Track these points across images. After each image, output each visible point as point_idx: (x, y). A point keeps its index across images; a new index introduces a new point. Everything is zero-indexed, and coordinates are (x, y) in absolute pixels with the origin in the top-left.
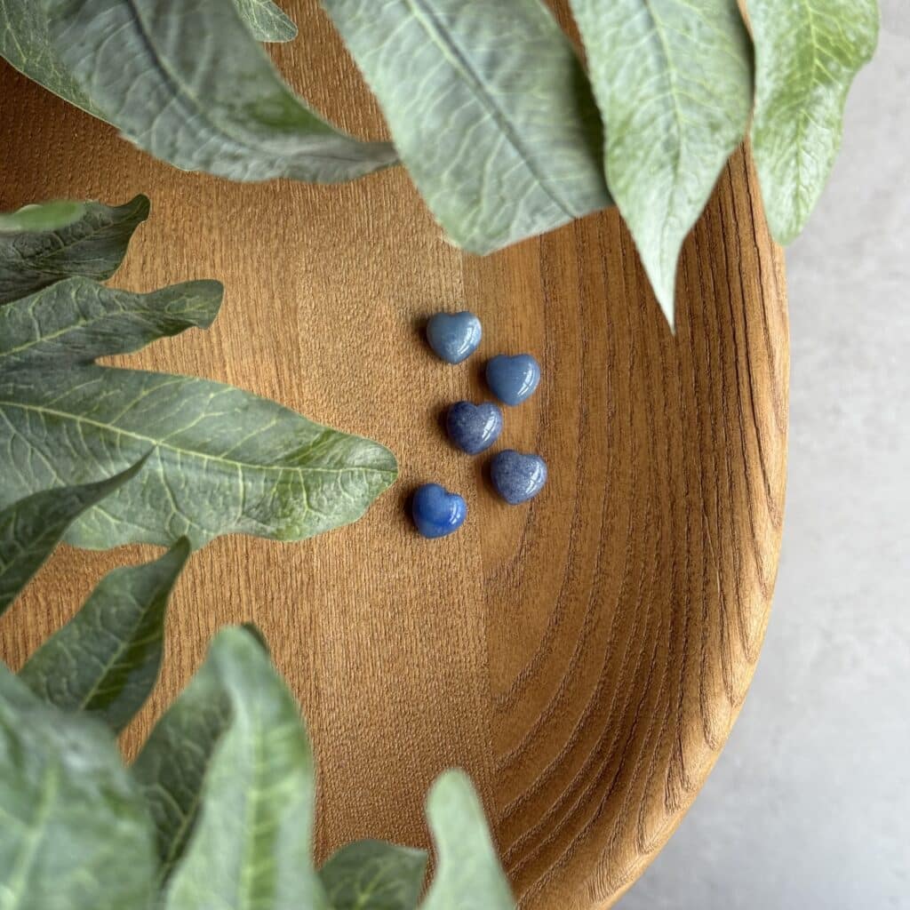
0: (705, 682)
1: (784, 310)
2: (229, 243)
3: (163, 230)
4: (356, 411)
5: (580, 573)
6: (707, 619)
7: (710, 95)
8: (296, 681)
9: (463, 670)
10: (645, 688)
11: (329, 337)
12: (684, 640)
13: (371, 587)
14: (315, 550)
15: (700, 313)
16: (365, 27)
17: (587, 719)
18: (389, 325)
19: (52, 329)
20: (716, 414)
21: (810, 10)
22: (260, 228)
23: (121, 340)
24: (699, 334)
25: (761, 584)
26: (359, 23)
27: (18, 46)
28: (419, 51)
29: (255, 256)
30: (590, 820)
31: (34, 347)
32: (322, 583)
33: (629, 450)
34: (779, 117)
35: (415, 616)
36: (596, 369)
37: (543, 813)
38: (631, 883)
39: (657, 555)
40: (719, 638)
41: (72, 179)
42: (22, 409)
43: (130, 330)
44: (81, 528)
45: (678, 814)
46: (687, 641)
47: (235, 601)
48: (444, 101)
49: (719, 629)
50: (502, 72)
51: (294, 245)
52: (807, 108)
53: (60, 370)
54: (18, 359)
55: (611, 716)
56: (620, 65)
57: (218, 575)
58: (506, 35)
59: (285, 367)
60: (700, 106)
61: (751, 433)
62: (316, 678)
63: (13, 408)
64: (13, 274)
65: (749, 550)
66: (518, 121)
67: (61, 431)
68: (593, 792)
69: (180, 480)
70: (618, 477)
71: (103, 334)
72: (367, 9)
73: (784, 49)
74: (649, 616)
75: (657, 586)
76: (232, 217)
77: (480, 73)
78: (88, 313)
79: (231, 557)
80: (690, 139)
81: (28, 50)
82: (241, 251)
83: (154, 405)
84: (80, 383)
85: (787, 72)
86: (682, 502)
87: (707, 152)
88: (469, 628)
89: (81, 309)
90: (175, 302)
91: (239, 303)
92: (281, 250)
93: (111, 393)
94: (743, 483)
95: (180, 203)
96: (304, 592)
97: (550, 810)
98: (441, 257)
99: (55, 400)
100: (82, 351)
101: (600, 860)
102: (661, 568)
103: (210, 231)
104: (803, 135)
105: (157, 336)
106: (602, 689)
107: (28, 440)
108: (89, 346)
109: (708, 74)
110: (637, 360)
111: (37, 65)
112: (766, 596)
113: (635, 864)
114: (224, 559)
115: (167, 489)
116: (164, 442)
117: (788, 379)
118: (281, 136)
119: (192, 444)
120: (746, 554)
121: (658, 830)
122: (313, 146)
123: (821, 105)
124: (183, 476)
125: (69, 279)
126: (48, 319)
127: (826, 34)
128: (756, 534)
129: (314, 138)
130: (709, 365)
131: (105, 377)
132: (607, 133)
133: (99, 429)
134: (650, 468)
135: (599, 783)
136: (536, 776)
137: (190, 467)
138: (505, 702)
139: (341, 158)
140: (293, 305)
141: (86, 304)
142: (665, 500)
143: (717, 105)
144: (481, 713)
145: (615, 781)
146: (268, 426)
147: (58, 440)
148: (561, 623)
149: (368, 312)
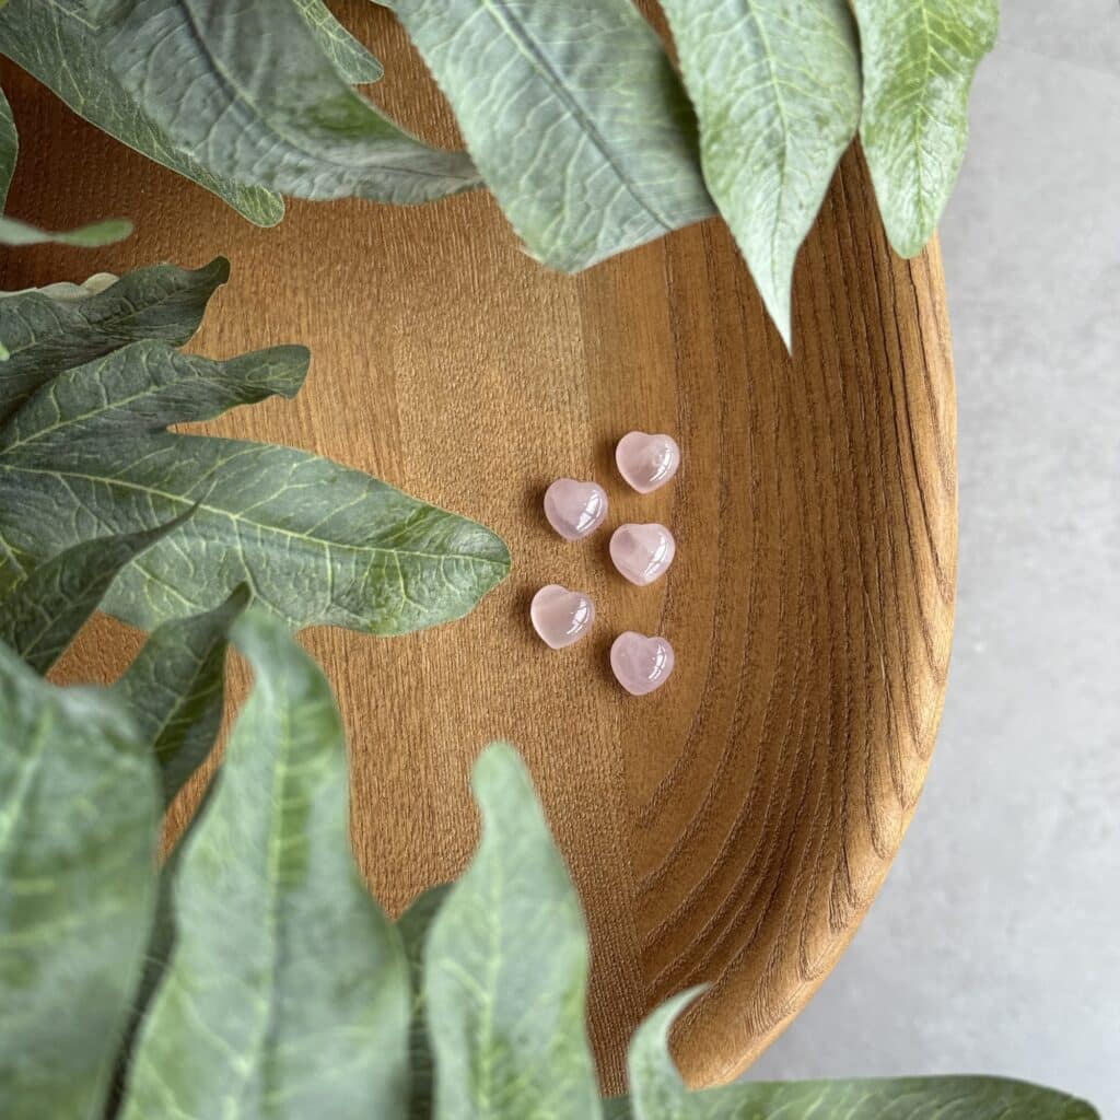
0: (871, 782)
1: (947, 355)
2: (316, 306)
3: (241, 294)
4: (465, 491)
5: (726, 666)
7: (815, 85)
8: (406, 800)
9: (596, 782)
10: (803, 793)
11: (432, 408)
12: (846, 735)
13: (489, 689)
14: (424, 650)
15: (852, 363)
16: (431, 21)
17: (738, 830)
18: (500, 391)
19: (120, 396)
20: (874, 476)
22: (352, 287)
23: (195, 407)
24: (852, 387)
25: (931, 667)
26: (426, 16)
27: (75, 85)
28: (491, 45)
29: (346, 320)
30: (745, 944)
31: (100, 414)
32: (432, 687)
33: (778, 523)
34: (897, 107)
35: (540, 721)
36: (736, 433)
37: (693, 937)
38: (793, 1014)
39: (813, 641)
40: (885, 731)
42: (87, 480)
43: (206, 397)
44: (152, 610)
45: (844, 934)
46: (849, 736)
48: (521, 98)
49: (885, 721)
50: (581, 67)
51: (389, 305)
52: (924, 102)
53: (128, 439)
54: (83, 428)
55: (766, 826)
56: (714, 52)
58: (585, 26)
59: (383, 444)
60: (805, 97)
61: (914, 495)
62: (429, 796)
63: (78, 478)
64: (78, 339)
65: (916, 628)
66: (601, 120)
67: (129, 503)
68: (749, 912)
69: (260, 560)
70: (766, 555)
71: (176, 401)
73: (893, 34)
74: (806, 711)
75: (813, 677)
76: (319, 277)
77: (558, 68)
78: (160, 378)
80: (795, 133)
81: (87, 89)
82: (330, 314)
83: (231, 476)
84: (150, 451)
85: (898, 60)
86: (840, 580)
87: (818, 150)
88: (601, 732)
89: (152, 375)
90: (257, 370)
91: (329, 373)
92: (375, 313)
93: (184, 463)
94: (907, 554)
95: (261, 263)
96: (413, 698)
97: (699, 936)
99: (123, 471)
100: (153, 419)
101: (757, 989)
102: (818, 655)
103: (295, 293)
104: (921, 132)
105: (236, 403)
106: (755, 796)
107: (94, 513)
108: (160, 414)
109: (811, 62)
110: (782, 421)
111: (96, 107)
112: (939, 681)
113: (798, 992)
115: (246, 569)
116: (242, 516)
117: (954, 433)
118: (347, 142)
119: (273, 519)
120: (913, 634)
121: (822, 953)
122: (383, 156)
123: (940, 98)
124: (263, 554)
125: (139, 343)
126: (117, 385)
127: (939, 19)
128: (924, 611)
129: (383, 145)
130: (865, 421)
131: (178, 446)
132: (702, 127)
133: (170, 501)
134: (801, 542)
135: (754, 902)
136: (682, 898)
137: (272, 544)
138: (644, 817)
139: (417, 173)
140: (390, 373)
141: (157, 368)
142: (819, 576)
143: (824, 96)
144: (618, 829)
145: (772, 899)
146: (358, 499)
147: (127, 513)
148: (706, 723)
149: (475, 379)
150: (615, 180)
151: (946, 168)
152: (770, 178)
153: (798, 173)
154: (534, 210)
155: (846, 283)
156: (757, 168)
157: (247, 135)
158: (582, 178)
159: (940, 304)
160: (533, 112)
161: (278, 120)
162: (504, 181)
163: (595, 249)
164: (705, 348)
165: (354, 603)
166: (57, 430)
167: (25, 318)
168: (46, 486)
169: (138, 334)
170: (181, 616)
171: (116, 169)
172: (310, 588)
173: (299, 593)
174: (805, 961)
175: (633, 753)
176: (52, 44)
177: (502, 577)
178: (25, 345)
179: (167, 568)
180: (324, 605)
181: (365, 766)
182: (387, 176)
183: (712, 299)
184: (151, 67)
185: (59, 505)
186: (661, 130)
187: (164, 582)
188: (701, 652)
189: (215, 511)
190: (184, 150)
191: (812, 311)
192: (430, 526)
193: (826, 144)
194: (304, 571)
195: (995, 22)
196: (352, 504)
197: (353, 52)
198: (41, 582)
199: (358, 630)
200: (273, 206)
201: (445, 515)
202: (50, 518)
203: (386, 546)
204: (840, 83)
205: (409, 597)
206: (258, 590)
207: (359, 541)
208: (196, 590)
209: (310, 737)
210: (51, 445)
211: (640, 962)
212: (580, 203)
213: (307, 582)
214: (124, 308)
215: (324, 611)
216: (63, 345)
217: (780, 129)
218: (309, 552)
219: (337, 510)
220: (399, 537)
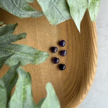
0: (89, 78)
1: (96, 31)
6: (89, 70)
15: (86, 32)
29: (31, 29)
30: (76, 96)
31: (3, 42)
42: (2, 49)
46: (86, 73)
59: (35, 42)
60: (82, 4)
61: (93, 47)
66: (58, 8)
67: (7, 52)
68: (76, 92)
94: (92, 53)
100: (9, 42)
103: (26, 26)
104: (95, 8)
105: (18, 40)
110: (78, 39)
112: (96, 67)
115: (20, 59)
116: (19, 53)
119: (23, 53)
123: (97, 4)
124: (22, 57)
125: (8, 33)
126: (5, 38)
128: (94, 59)
129: (33, 11)
131: (12, 45)
132: (70, 8)
133: (11, 51)
141: (10, 36)
146: (32, 50)
150: (60, 15)
151: (97, 12)
152: (78, 14)
153: (81, 13)
158: (56, 14)
159: (95, 26)
163: (58, 22)
165: (32, 61)
173: (26, 61)
174: (82, 97)
182: (34, 15)
183: (70, 26)
184: (6, 3)
186: (65, 9)
187: (11, 60)
189: (16, 52)
192: (40, 53)
193: (84, 10)
199: (33, 64)
203: (36, 55)
204: (86, 2)
205: (38, 60)
207: (33, 55)
212: (56, 17)
215: (29, 62)
217: (79, 8)
218: (27, 56)
219: (30, 52)
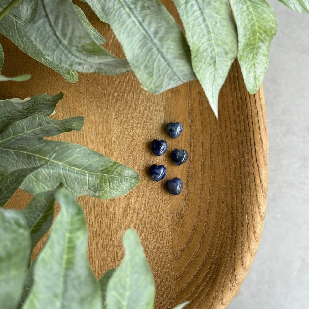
0: (242, 248)
1: (266, 128)
2: (90, 110)
3: (69, 106)
4: (130, 162)
5: (202, 214)
6: (243, 227)
7: (224, 43)
8: (110, 249)
9: (164, 246)
10: (223, 251)
11: (121, 139)
13: (134, 218)
14: (117, 207)
15: (239, 129)
16: (117, 22)
17: (204, 261)
18: (141, 135)
19: (30, 129)
20: (245, 161)
21: (255, 18)
22: (100, 105)
23: (51, 133)
24: (239, 136)
25: (260, 216)
26: (115, 20)
27: (20, 42)
28: (134, 29)
30: (205, 294)
31: (24, 134)
32: (119, 217)
33: (217, 174)
34: (247, 51)
35: (149, 228)
36: (206, 148)
37: (190, 292)
39: (227, 207)
40: (247, 233)
41: (41, 90)
42: (20, 152)
43: (54, 130)
44: (37, 189)
45: (234, 292)
46: (236, 235)
47: (91, 223)
48: (141, 45)
49: (247, 231)
50: (159, 36)
51: (110, 110)
52: (256, 49)
53: (32, 141)
54: (19, 138)
55: (212, 260)
56: (196, 32)
57: (86, 215)
58: (160, 24)
59: (107, 148)
60: (222, 46)
61: (256, 167)
62: (117, 248)
63: (17, 152)
64: (19, 114)
65: (256, 204)
66: (164, 51)
67: (31, 159)
68: (206, 285)
69: (68, 176)
70: (214, 183)
71: (46, 131)
72: (118, 17)
73: (247, 29)
74: (224, 227)
75: (227, 217)
76: (91, 101)
77: (152, 36)
78: (42, 124)
79: (89, 209)
80: (219, 56)
81: (24, 43)
82: (94, 112)
83: (60, 152)
84: (37, 145)
85: (248, 37)
86: (234, 190)
87: (225, 61)
88: (166, 232)
89: (39, 123)
90: (69, 123)
91: (93, 128)
92: (106, 112)
93: (47, 148)
94: (254, 183)
95: (75, 98)
96: (113, 220)
97: (192, 291)
98: (157, 114)
99: (30, 150)
100: (39, 136)
101: (208, 307)
102: (228, 211)
103: (84, 106)
104: (256, 58)
105: (63, 132)
106: (209, 251)
107: (21, 161)
108: (41, 134)
109: (223, 36)
110: (219, 145)
111: (26, 48)
112: (262, 220)
114: (87, 210)
115: (64, 178)
116: (63, 163)
117: (268, 150)
118: (92, 56)
119: (72, 164)
120: (255, 206)
121: (227, 297)
122: (103, 60)
123: (261, 48)
124: (69, 174)
125: (36, 115)
126: (29, 126)
127: (260, 26)
128: (258, 200)
129: (103, 57)
130: (242, 146)
131: (46, 143)
132: (192, 53)
133: (43, 158)
134: (224, 179)
135: (208, 282)
136: (188, 280)
137: (71, 172)
138: (178, 256)
139: (113, 66)
140: (110, 129)
141: (41, 122)
142: (229, 189)
143: (227, 46)
144: (170, 260)
145: (213, 281)
146: (96, 160)
147: (30, 162)
148: (196, 230)
149: (134, 131)
150: (168, 67)
151: (263, 69)
152: (211, 69)
153: (220, 68)
154: (145, 76)
155: (238, 107)
156: (208, 65)
157: (65, 53)
158: (159, 67)
159: (264, 113)
160: (145, 48)
161: (74, 49)
162: (137, 67)
163: (162, 87)
164: (198, 124)
165: (94, 189)
166: (12, 138)
167: (5, 108)
168: (8, 153)
169: (36, 112)
170: (45, 191)
171: (36, 71)
172: (82, 184)
173: (79, 186)
174: (222, 299)
175: (175, 238)
176: (14, 30)
177: (137, 184)
178: (4, 114)
179: (41, 178)
180: (86, 189)
181: (99, 240)
182: (105, 66)
183: (200, 111)
184: (38, 34)
185: (11, 159)
186: (181, 54)
187: (40, 181)
188: (195, 209)
189: (55, 162)
190: (47, 57)
191: (228, 115)
192: (116, 168)
193: (228, 60)
194: (80, 179)
195: (277, 27)
196: (94, 161)
197: (98, 36)
198: (4, 181)
199: (96, 197)
200: (75, 77)
201: (120, 165)
202: (9, 163)
203: (104, 173)
204: (232, 42)
205: (110, 188)
206: (67, 184)
207: (96, 171)
208: (50, 184)
209: (77, 226)
210: (10, 142)
211: (175, 298)
212: (158, 74)
213: (81, 183)
214: (33, 105)
215: (86, 191)
216: (15, 115)
217: (214, 55)
218: (82, 174)
219: (90, 162)
220: (108, 171)
